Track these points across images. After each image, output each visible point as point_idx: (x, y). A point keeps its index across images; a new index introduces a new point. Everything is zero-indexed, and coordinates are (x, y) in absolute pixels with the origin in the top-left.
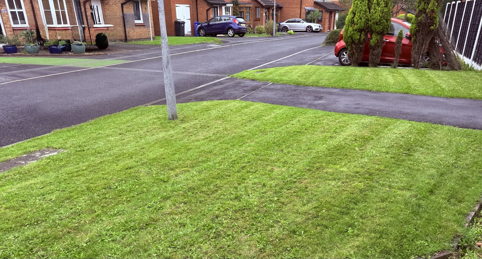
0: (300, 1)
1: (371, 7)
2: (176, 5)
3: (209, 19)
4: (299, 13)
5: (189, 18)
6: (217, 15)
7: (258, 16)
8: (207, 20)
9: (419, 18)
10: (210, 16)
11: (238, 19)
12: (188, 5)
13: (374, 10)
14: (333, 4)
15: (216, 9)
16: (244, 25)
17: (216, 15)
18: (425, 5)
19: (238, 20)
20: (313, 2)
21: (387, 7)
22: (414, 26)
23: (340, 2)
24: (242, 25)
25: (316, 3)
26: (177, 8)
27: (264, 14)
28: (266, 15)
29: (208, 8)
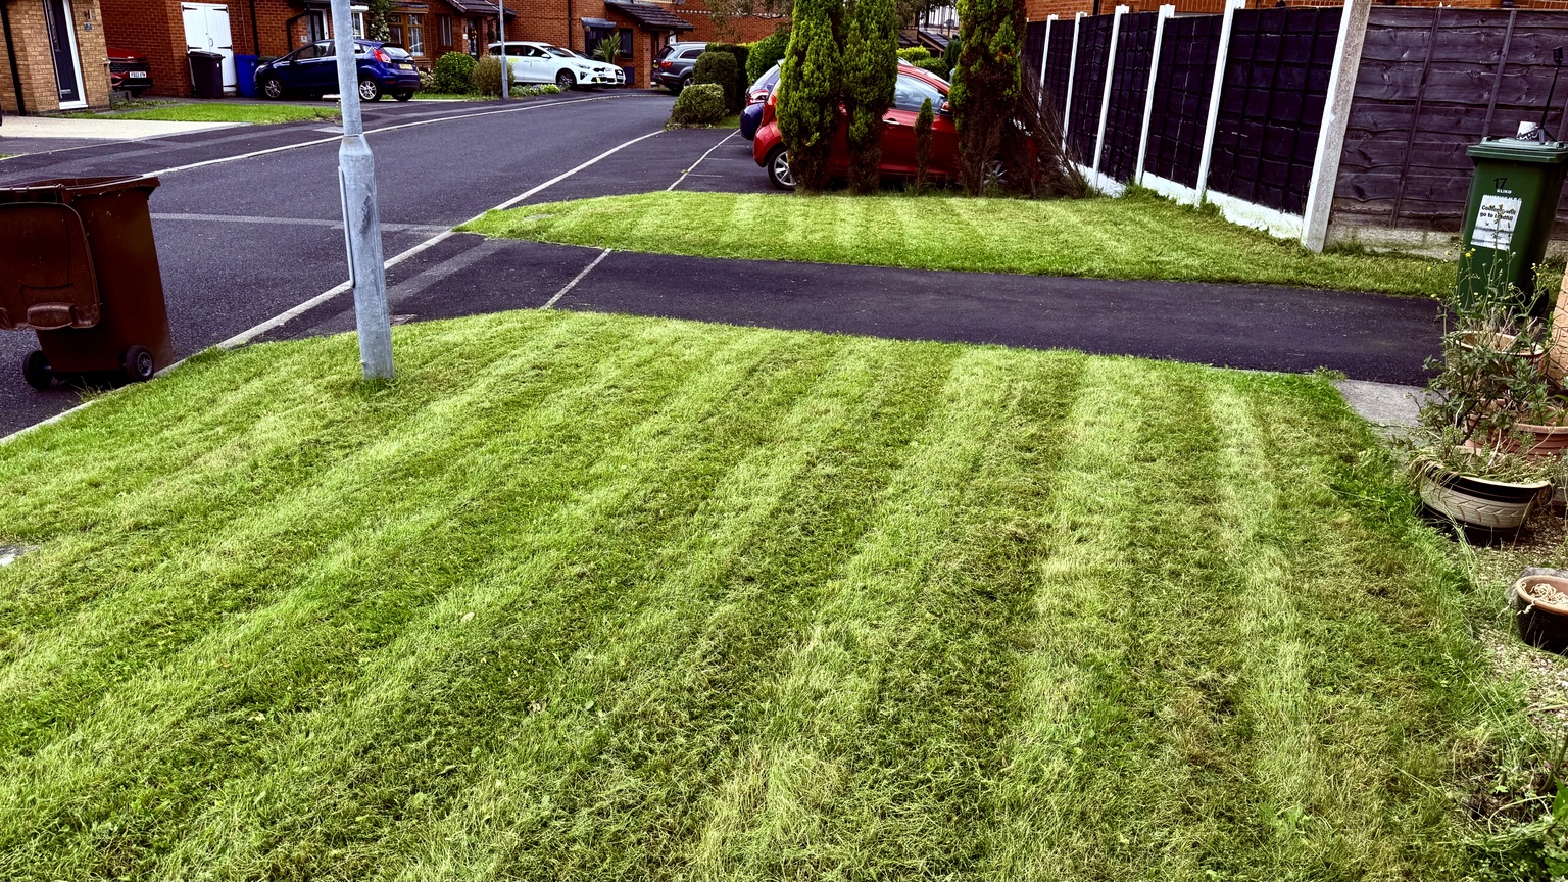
0: (566, 2)
1: (845, 36)
2: (183, 4)
3: (295, 50)
4: (567, 33)
5: (229, 43)
6: (322, 37)
7: (447, 39)
8: (291, 50)
9: (972, 69)
10: (299, 40)
11: (388, 49)
12: (224, 6)
13: (855, 45)
14: (656, 10)
15: (316, 19)
16: (410, 67)
17: (318, 36)
18: (983, 34)
19: (386, 53)
20: (602, 5)
21: (886, 37)
22: (961, 88)
23: (675, 6)
24: (402, 66)
25: (612, 10)
26: (185, 14)
27: (465, 36)
28: (469, 37)
29: (291, 16)
